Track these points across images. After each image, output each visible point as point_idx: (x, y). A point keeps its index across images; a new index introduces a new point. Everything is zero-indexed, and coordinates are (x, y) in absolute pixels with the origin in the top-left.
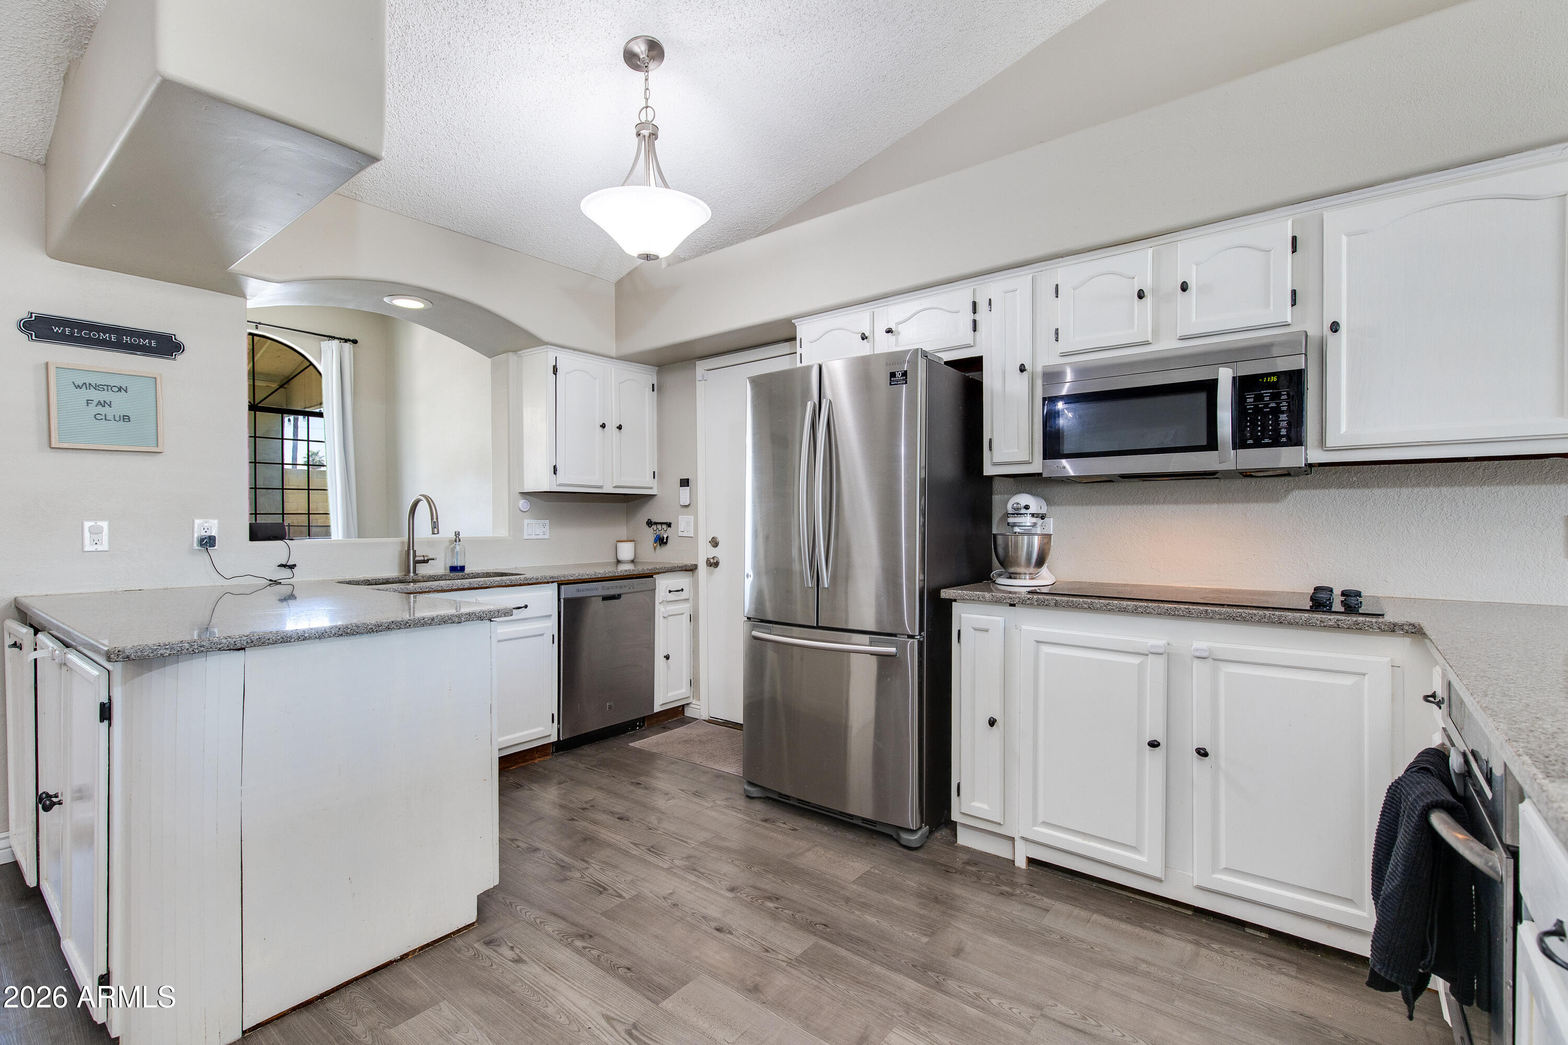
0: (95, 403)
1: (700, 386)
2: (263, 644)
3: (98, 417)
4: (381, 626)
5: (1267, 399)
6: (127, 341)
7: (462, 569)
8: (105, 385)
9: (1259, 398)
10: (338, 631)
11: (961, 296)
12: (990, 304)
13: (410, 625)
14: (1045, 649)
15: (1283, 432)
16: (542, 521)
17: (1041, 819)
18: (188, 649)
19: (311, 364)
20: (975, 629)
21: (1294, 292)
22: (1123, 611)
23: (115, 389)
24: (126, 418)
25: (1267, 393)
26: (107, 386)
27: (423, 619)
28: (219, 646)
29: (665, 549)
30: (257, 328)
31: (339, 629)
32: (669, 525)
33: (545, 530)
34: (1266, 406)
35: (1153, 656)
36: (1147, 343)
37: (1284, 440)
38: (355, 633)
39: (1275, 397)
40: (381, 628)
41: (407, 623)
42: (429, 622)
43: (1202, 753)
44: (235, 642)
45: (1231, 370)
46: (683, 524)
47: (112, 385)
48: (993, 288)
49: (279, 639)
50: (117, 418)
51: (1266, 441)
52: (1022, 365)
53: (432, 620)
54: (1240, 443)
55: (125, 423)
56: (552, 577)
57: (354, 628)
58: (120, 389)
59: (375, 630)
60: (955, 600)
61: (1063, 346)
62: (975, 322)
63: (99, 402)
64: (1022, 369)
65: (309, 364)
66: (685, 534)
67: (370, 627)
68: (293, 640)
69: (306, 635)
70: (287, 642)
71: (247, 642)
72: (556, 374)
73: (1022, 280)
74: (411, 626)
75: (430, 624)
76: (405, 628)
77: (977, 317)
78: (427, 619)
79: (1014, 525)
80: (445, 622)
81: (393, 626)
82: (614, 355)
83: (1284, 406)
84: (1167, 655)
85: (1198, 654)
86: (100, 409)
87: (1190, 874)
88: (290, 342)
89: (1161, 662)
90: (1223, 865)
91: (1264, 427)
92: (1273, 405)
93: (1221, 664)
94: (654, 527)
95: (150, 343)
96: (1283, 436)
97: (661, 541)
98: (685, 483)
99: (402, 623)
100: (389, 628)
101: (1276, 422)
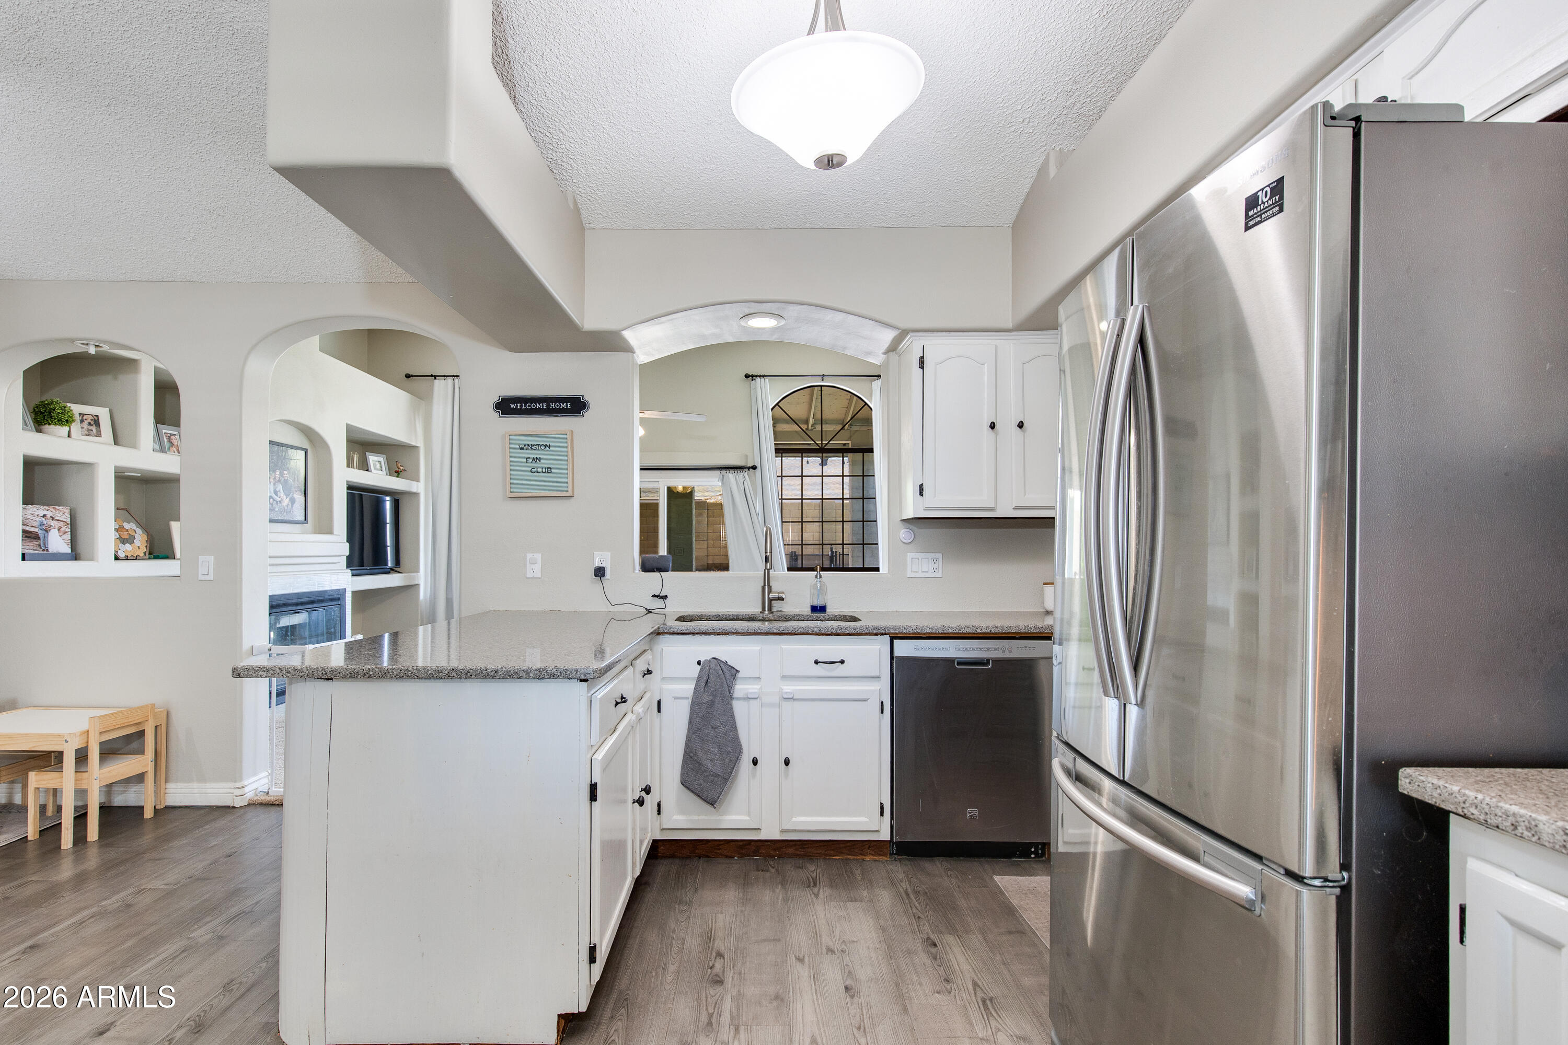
0: (531, 459)
2: (335, 676)
3: (533, 471)
4: (441, 672)
6: (552, 407)
7: (823, 609)
8: (537, 445)
10: (400, 673)
13: (471, 675)
16: (933, 555)
18: (279, 673)
19: (866, 404)
20: (1514, 924)
23: (543, 447)
24: (549, 470)
26: (538, 445)
27: (486, 670)
28: (301, 674)
30: (823, 380)
31: (401, 670)
33: (935, 566)
38: (415, 677)
40: (440, 674)
41: (468, 672)
42: (492, 674)
44: (313, 672)
47: (541, 444)
49: (348, 674)
50: (544, 471)
53: (496, 672)
55: (549, 474)
56: (885, 628)
57: (415, 671)
58: (546, 446)
59: (435, 676)
63: (534, 459)
65: (864, 404)
67: (430, 672)
68: (359, 676)
69: (371, 673)
70: (354, 678)
71: (322, 673)
72: (923, 368)
74: (473, 677)
75: (494, 677)
76: (466, 678)
78: (489, 670)
80: (510, 676)
81: (454, 674)
82: (1010, 325)
86: (534, 465)
88: (847, 387)
95: (567, 406)
99: (463, 672)
100: (449, 676)
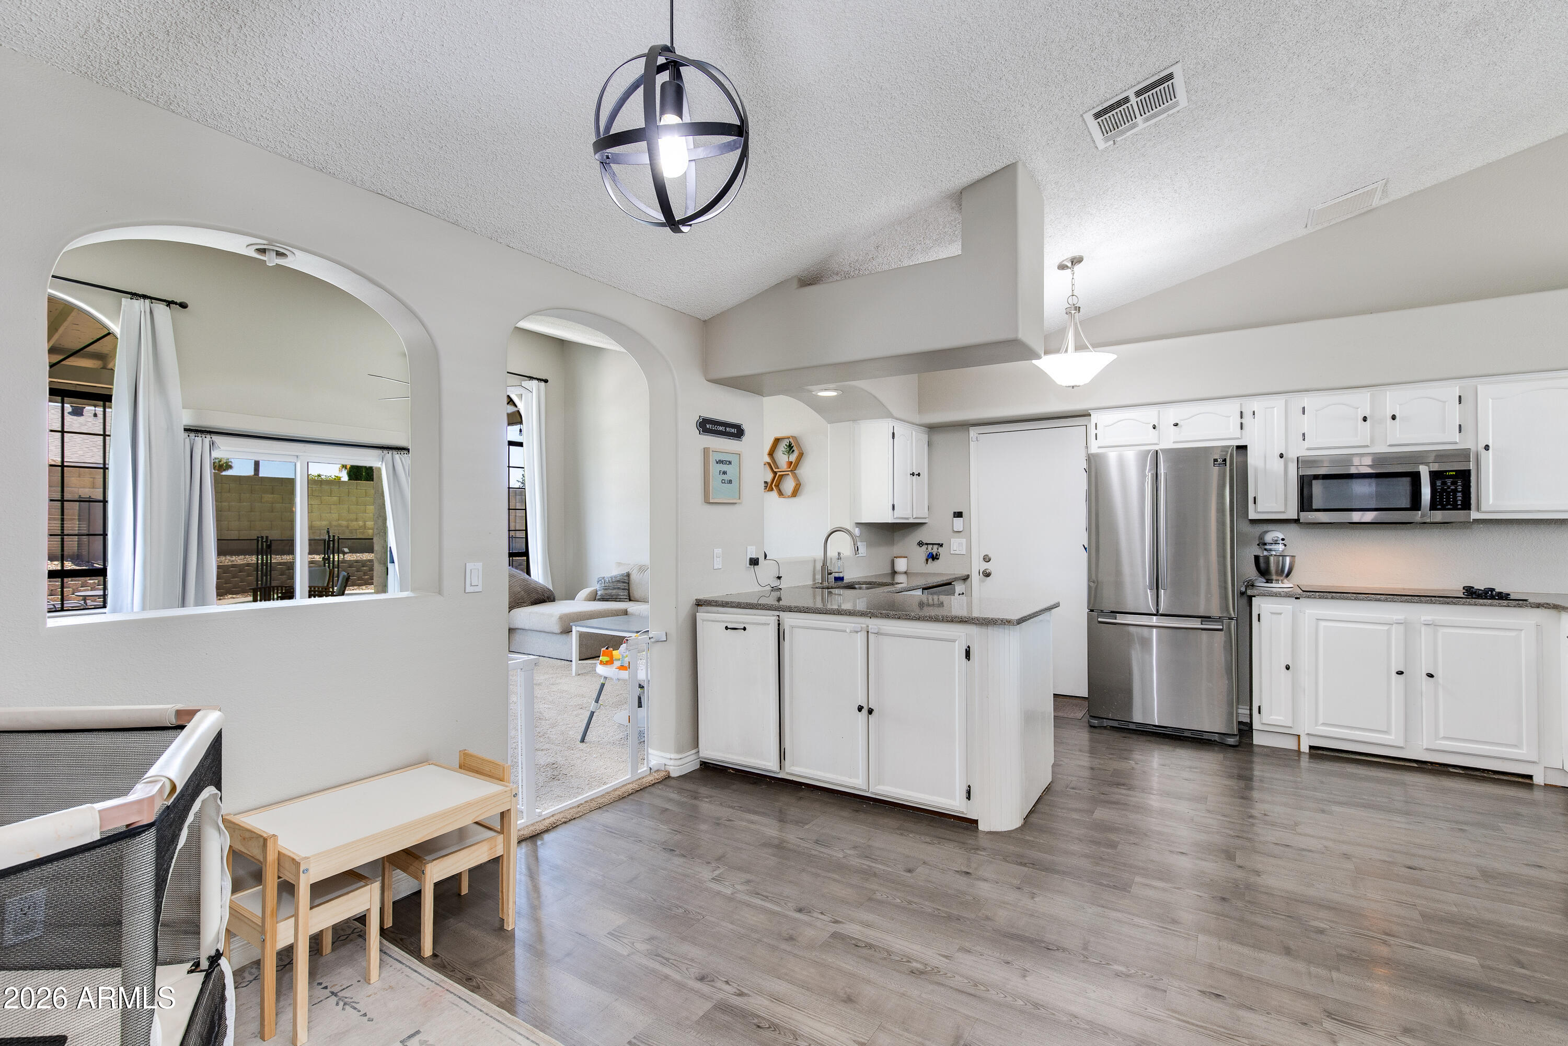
1: (972, 445)
3: (723, 481)
5: (1449, 484)
7: (842, 578)
9: (1444, 483)
11: (1233, 408)
12: (1254, 414)
14: (1323, 624)
15: (1459, 503)
16: (864, 543)
17: (1321, 722)
20: (1272, 613)
21: (1460, 426)
22: (1379, 600)
25: (1449, 481)
29: (936, 562)
32: (941, 545)
33: (864, 549)
34: (1449, 488)
35: (1397, 625)
36: (1367, 446)
37: (1459, 507)
39: (1454, 483)
43: (1431, 676)
45: (1427, 467)
46: (956, 545)
48: (1256, 405)
51: (1449, 507)
52: (1282, 454)
54: (1433, 507)
56: (918, 586)
60: (1254, 596)
61: (1307, 444)
62: (1242, 424)
64: (1281, 456)
66: (956, 552)
72: (894, 439)
73: (1278, 403)
77: (1243, 421)
79: (1271, 550)
82: (918, 423)
83: (1460, 488)
84: (1404, 623)
85: (1426, 623)
87: (1421, 743)
89: (1401, 628)
90: (1442, 735)
91: (1448, 498)
92: (1453, 487)
93: (1438, 628)
94: (924, 547)
96: (1459, 505)
97: (934, 557)
98: (959, 515)
101: (1455, 498)
